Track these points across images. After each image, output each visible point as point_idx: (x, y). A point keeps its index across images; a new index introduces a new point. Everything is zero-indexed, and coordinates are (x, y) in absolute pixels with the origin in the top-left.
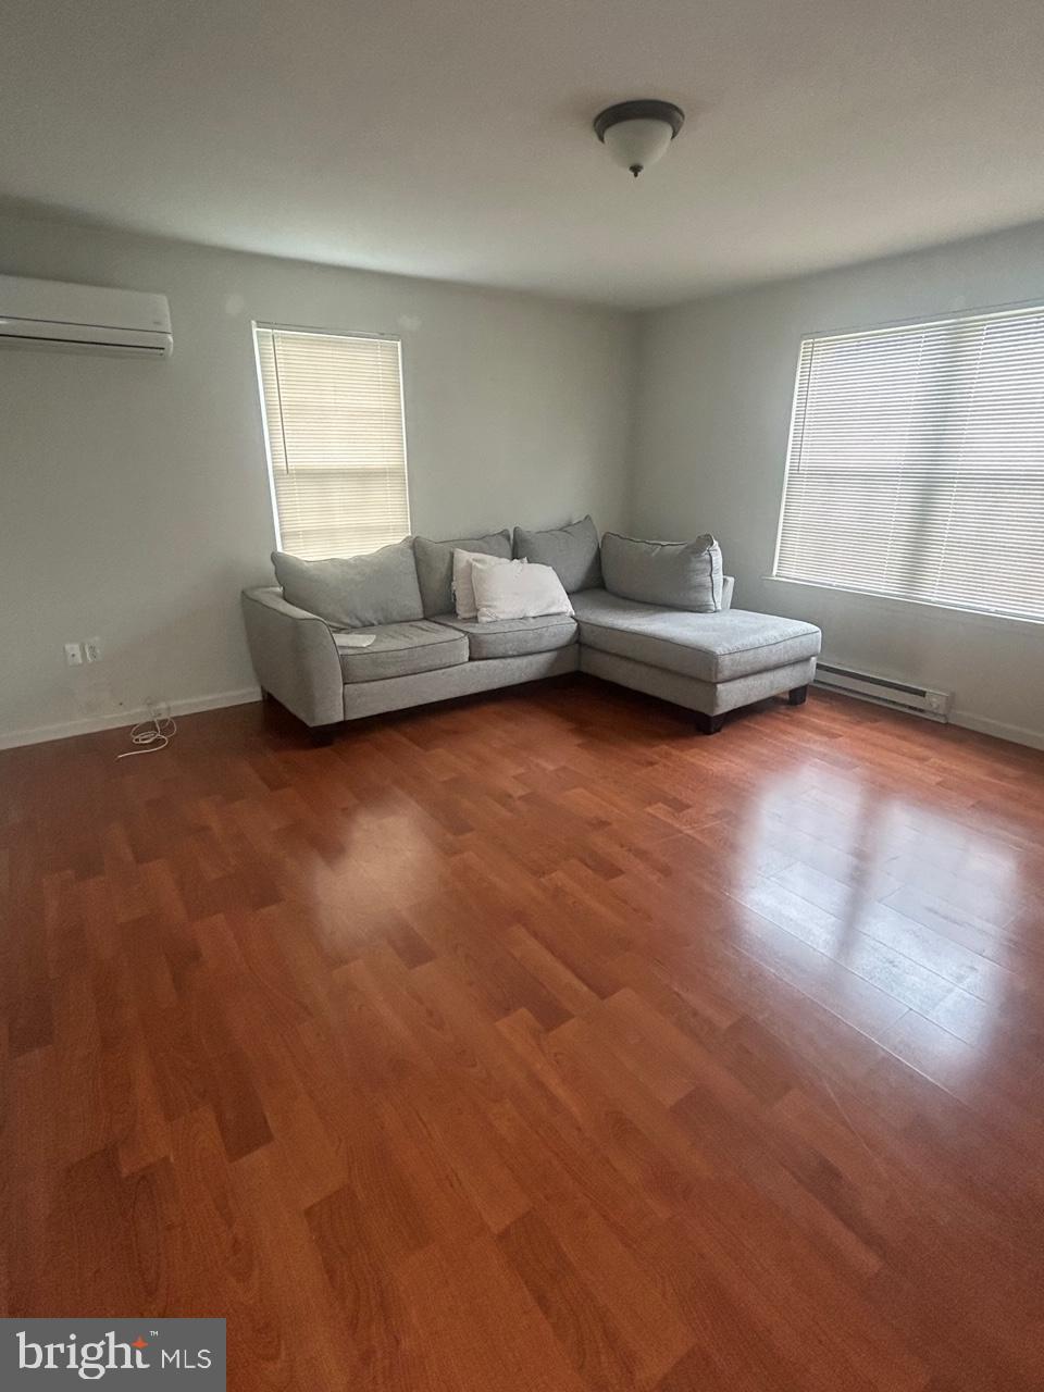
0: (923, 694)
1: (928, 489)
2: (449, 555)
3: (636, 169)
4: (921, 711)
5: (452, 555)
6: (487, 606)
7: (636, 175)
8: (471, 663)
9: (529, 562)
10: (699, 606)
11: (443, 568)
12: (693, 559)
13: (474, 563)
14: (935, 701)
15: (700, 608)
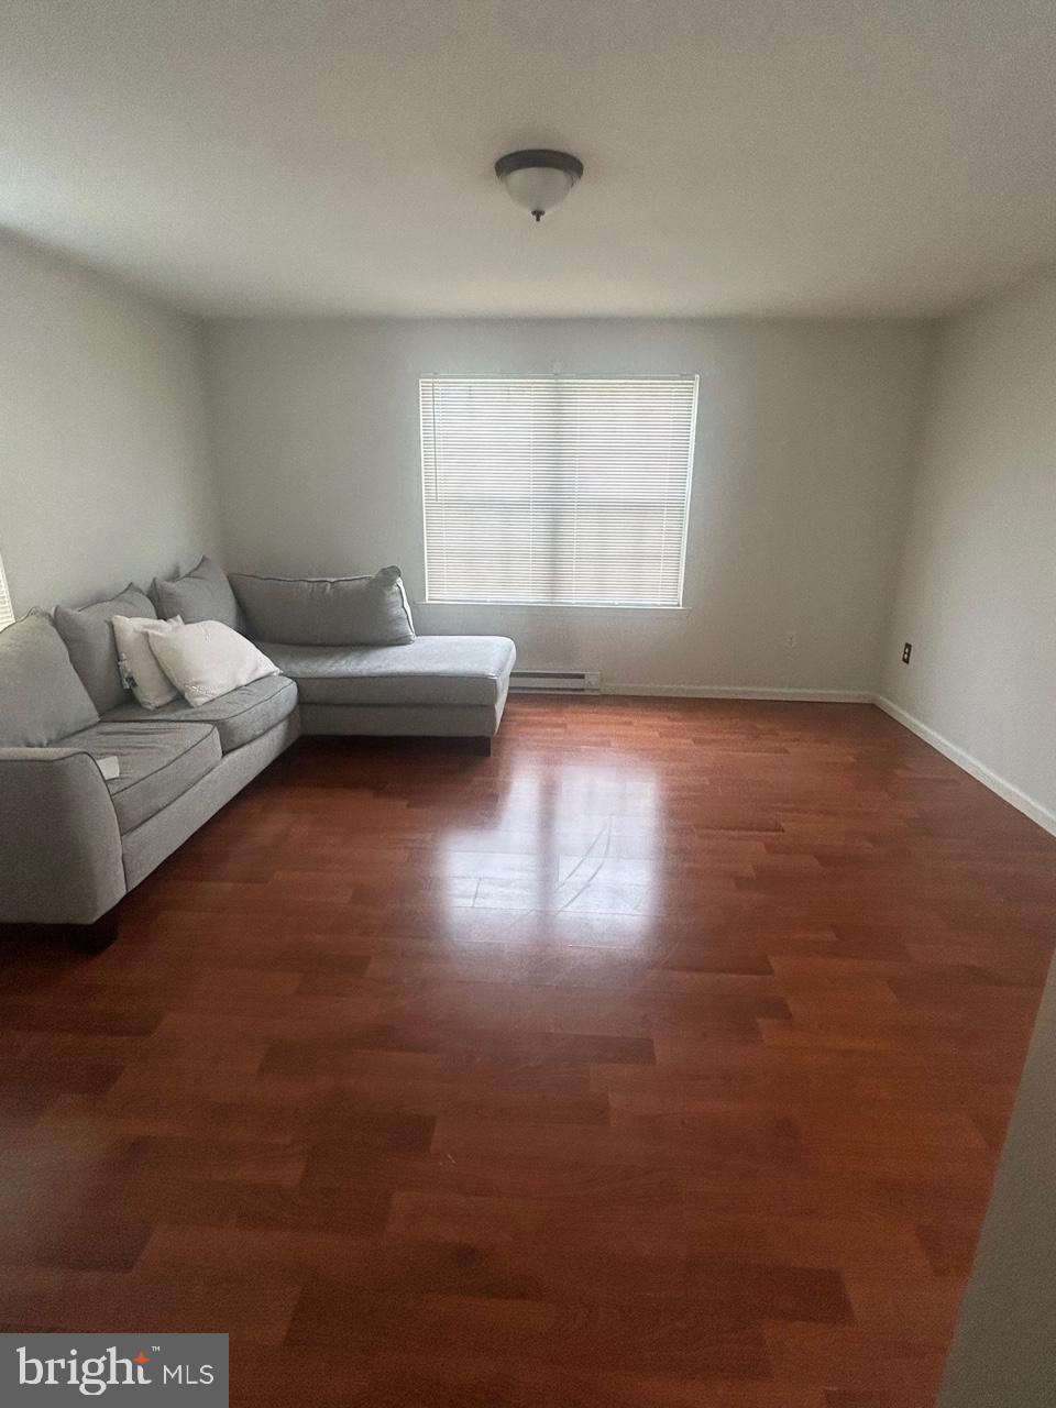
0: (582, 677)
1: (555, 510)
2: (107, 627)
3: (538, 214)
4: (582, 690)
5: (112, 626)
6: (196, 683)
7: (538, 219)
8: (231, 756)
9: (186, 622)
10: (400, 639)
11: (104, 644)
12: (386, 592)
13: (150, 632)
14: (592, 680)
15: (402, 641)
